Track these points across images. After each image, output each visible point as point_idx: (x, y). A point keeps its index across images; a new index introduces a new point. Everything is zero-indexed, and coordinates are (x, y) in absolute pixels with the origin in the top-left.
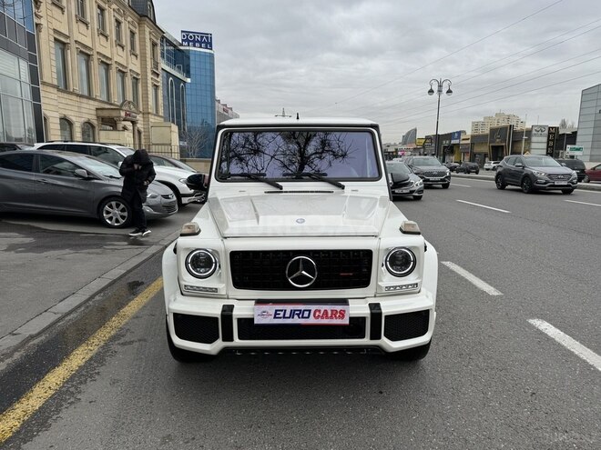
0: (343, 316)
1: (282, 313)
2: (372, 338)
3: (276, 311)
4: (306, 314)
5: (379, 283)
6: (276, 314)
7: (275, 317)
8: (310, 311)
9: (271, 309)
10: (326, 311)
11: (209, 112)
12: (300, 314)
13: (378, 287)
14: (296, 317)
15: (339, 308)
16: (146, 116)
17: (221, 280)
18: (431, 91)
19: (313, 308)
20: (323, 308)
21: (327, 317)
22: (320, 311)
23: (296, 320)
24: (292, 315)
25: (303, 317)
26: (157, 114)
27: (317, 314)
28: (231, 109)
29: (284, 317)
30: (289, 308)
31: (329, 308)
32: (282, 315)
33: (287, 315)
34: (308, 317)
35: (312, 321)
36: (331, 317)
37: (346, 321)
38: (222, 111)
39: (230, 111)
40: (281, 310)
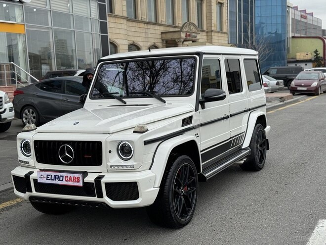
0: (79, 181)
2: (98, 197)
3: (47, 175)
4: (61, 178)
6: (47, 177)
7: (47, 179)
8: (63, 176)
9: (45, 174)
10: (71, 177)
11: (279, 21)
13: (107, 165)
14: (57, 179)
15: (76, 175)
16: (209, 34)
19: (65, 175)
20: (69, 175)
21: (71, 181)
22: (68, 177)
23: (57, 182)
24: (54, 179)
25: (60, 180)
26: (221, 31)
27: (66, 178)
28: (312, 14)
29: (51, 180)
30: (53, 174)
31: (72, 175)
32: (50, 178)
33: (53, 178)
34: (62, 180)
35: (64, 183)
36: (73, 181)
37: (81, 184)
38: (299, 18)
39: (309, 17)
40: (50, 175)
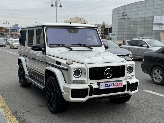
0: (122, 84)
1: (107, 85)
2: (127, 91)
3: (105, 85)
5: (127, 75)
7: (105, 87)
8: (114, 84)
10: (118, 83)
12: (111, 85)
13: (126, 76)
14: (110, 86)
15: (121, 82)
17: (85, 77)
18: (52, 5)
19: (114, 83)
20: (117, 83)
21: (118, 85)
22: (116, 84)
24: (109, 86)
25: (112, 86)
27: (115, 84)
29: (107, 86)
30: (108, 83)
31: (118, 82)
32: (106, 86)
33: (108, 86)
34: (113, 86)
35: (114, 87)
36: (119, 85)
37: (122, 86)
40: (107, 84)
